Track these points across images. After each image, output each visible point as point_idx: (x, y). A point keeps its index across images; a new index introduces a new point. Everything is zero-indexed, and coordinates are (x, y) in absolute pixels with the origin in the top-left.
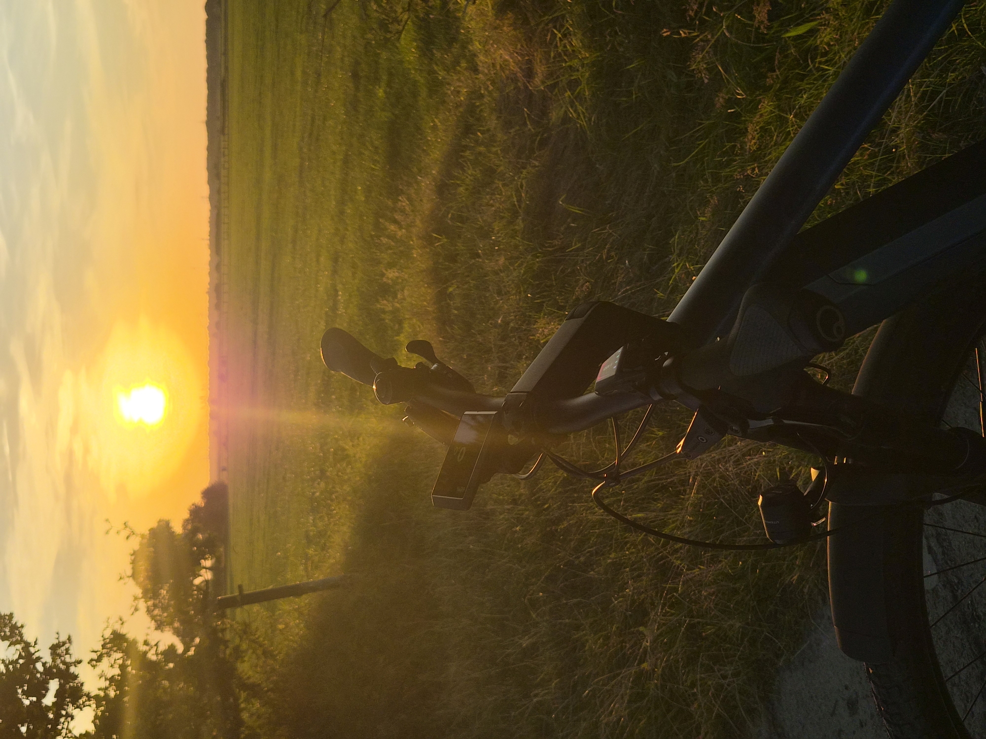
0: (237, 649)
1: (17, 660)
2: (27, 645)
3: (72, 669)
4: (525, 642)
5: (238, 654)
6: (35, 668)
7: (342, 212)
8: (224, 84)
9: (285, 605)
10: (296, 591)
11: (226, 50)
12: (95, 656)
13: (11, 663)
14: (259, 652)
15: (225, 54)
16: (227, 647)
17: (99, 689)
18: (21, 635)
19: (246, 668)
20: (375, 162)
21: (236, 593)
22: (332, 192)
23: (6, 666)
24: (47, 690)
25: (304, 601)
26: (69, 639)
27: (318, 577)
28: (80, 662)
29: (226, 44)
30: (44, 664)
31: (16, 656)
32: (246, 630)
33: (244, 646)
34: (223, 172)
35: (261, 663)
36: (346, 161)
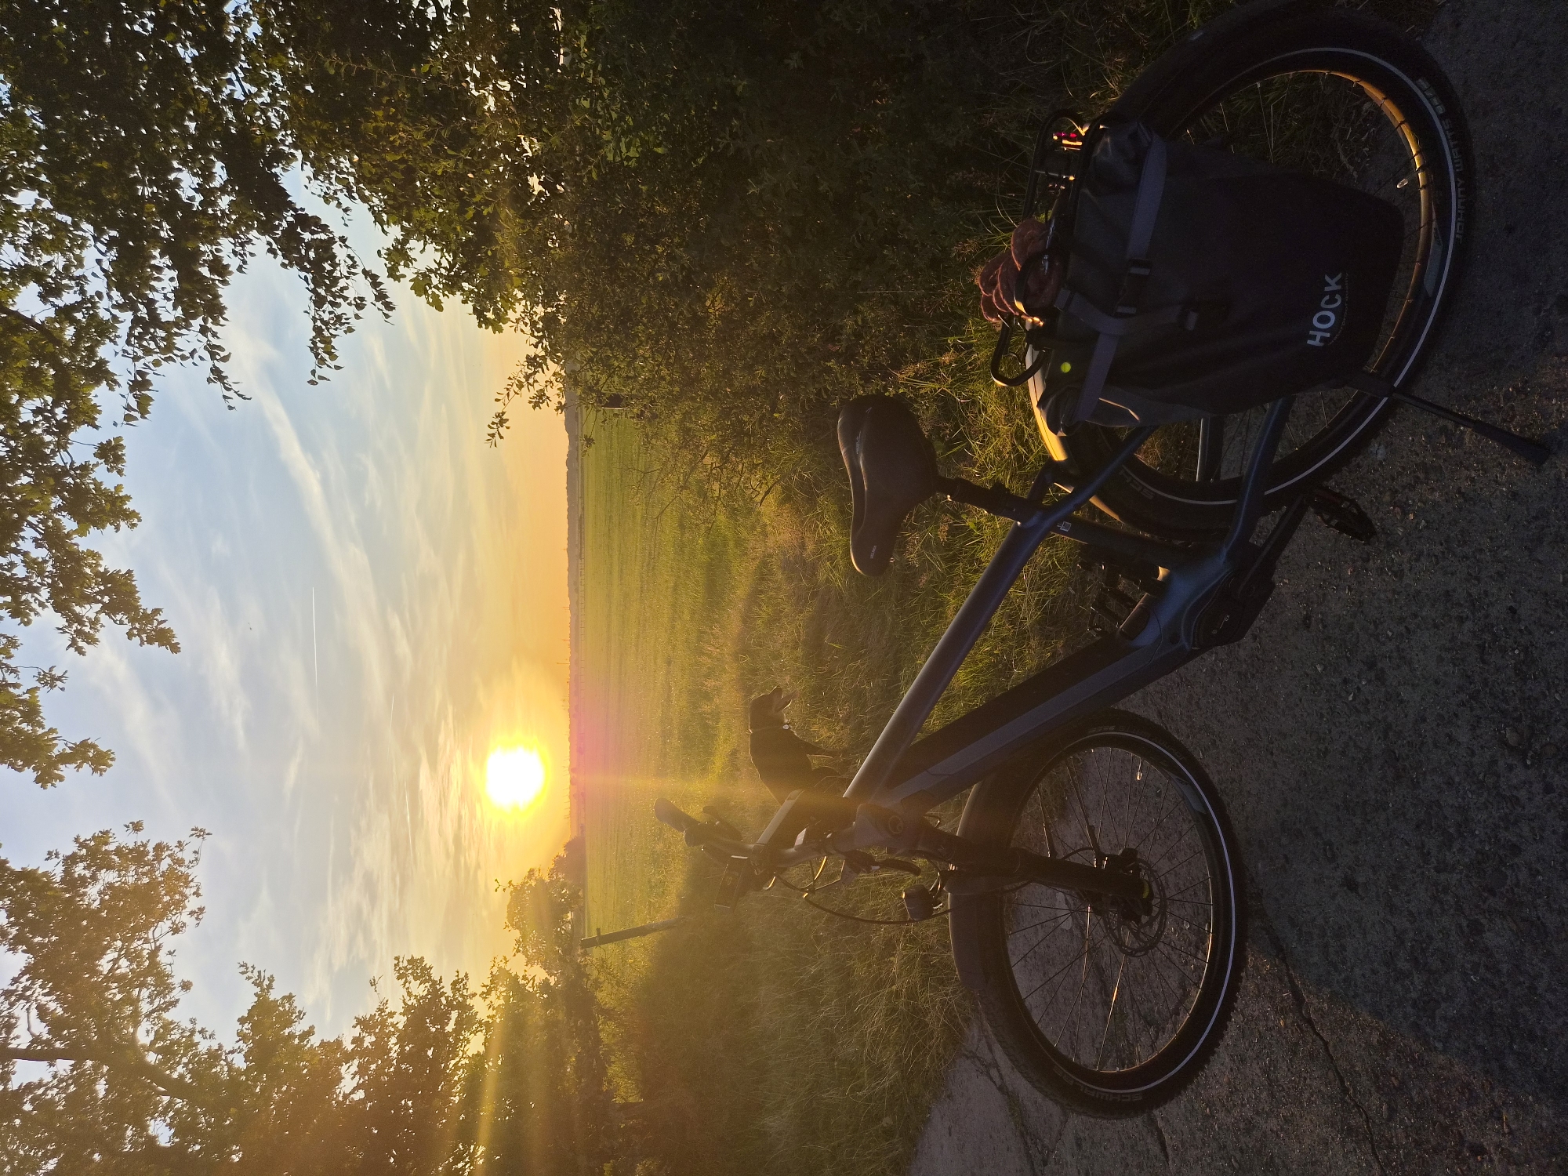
0: (596, 981)
1: (427, 995)
2: (434, 983)
3: (469, 1001)
4: (813, 970)
5: (597, 984)
6: (440, 1001)
7: (673, 627)
8: (581, 520)
9: (633, 943)
10: (641, 932)
11: (583, 494)
12: (485, 990)
13: (421, 998)
14: (614, 982)
15: (582, 497)
16: (589, 979)
17: (488, 1017)
18: (429, 975)
19: (605, 996)
20: (697, 592)
21: (595, 935)
22: (665, 611)
23: (418, 1001)
24: (449, 1019)
25: (648, 939)
26: (466, 976)
27: (659, 919)
28: (474, 995)
29: (582, 491)
30: (447, 998)
31: (426, 992)
32: (603, 965)
33: (602, 978)
34: (581, 588)
35: (615, 991)
36: (675, 588)
